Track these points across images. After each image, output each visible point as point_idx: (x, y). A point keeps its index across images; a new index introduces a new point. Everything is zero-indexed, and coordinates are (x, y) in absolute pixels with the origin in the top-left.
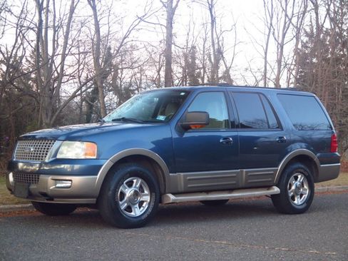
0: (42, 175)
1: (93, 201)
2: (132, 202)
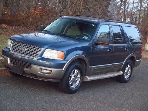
0: (33, 65)
1: (58, 80)
2: (74, 81)
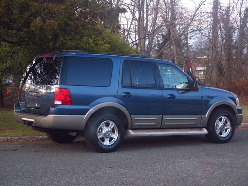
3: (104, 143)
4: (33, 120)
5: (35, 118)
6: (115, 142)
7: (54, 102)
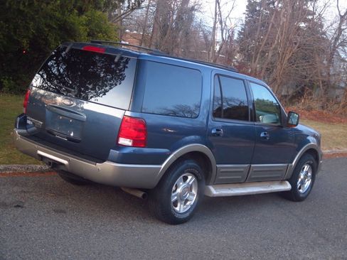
3: (177, 209)
4: (65, 162)
5: (71, 158)
6: (192, 206)
7: (118, 140)
